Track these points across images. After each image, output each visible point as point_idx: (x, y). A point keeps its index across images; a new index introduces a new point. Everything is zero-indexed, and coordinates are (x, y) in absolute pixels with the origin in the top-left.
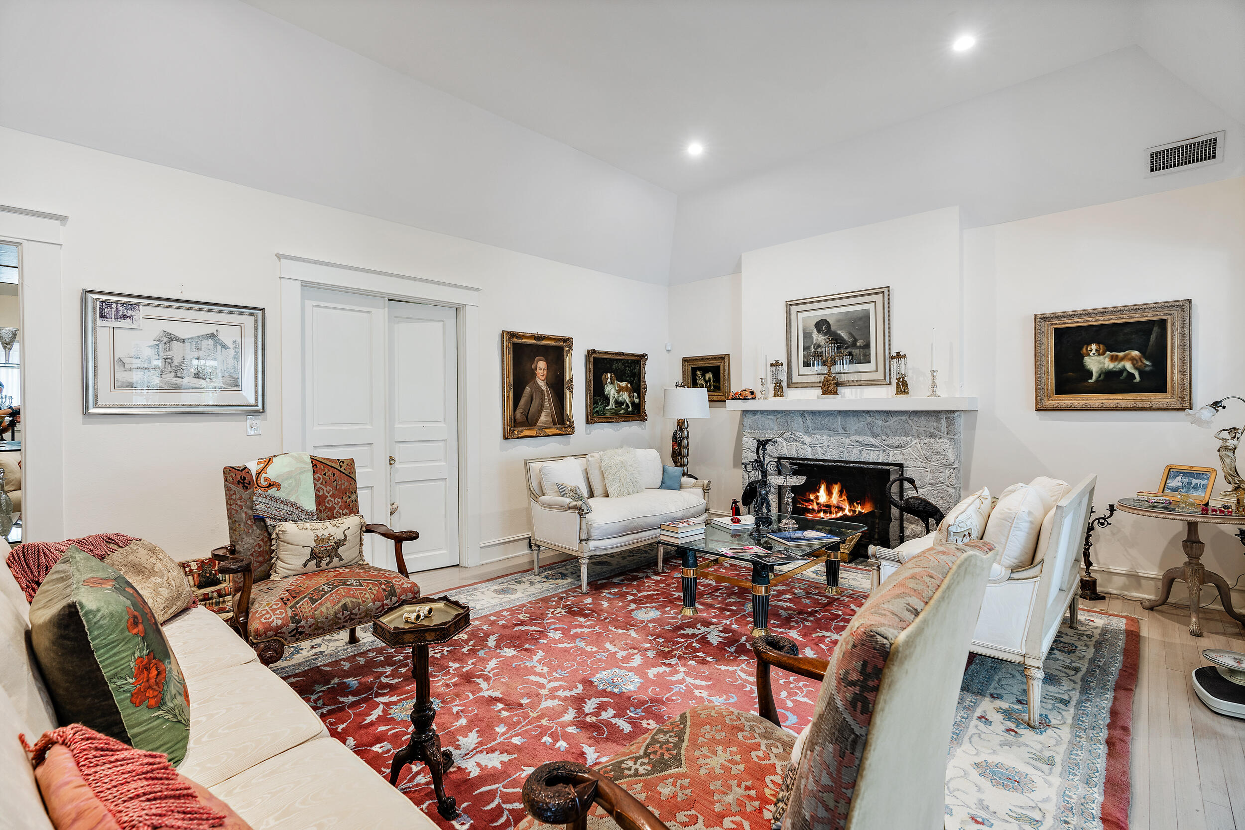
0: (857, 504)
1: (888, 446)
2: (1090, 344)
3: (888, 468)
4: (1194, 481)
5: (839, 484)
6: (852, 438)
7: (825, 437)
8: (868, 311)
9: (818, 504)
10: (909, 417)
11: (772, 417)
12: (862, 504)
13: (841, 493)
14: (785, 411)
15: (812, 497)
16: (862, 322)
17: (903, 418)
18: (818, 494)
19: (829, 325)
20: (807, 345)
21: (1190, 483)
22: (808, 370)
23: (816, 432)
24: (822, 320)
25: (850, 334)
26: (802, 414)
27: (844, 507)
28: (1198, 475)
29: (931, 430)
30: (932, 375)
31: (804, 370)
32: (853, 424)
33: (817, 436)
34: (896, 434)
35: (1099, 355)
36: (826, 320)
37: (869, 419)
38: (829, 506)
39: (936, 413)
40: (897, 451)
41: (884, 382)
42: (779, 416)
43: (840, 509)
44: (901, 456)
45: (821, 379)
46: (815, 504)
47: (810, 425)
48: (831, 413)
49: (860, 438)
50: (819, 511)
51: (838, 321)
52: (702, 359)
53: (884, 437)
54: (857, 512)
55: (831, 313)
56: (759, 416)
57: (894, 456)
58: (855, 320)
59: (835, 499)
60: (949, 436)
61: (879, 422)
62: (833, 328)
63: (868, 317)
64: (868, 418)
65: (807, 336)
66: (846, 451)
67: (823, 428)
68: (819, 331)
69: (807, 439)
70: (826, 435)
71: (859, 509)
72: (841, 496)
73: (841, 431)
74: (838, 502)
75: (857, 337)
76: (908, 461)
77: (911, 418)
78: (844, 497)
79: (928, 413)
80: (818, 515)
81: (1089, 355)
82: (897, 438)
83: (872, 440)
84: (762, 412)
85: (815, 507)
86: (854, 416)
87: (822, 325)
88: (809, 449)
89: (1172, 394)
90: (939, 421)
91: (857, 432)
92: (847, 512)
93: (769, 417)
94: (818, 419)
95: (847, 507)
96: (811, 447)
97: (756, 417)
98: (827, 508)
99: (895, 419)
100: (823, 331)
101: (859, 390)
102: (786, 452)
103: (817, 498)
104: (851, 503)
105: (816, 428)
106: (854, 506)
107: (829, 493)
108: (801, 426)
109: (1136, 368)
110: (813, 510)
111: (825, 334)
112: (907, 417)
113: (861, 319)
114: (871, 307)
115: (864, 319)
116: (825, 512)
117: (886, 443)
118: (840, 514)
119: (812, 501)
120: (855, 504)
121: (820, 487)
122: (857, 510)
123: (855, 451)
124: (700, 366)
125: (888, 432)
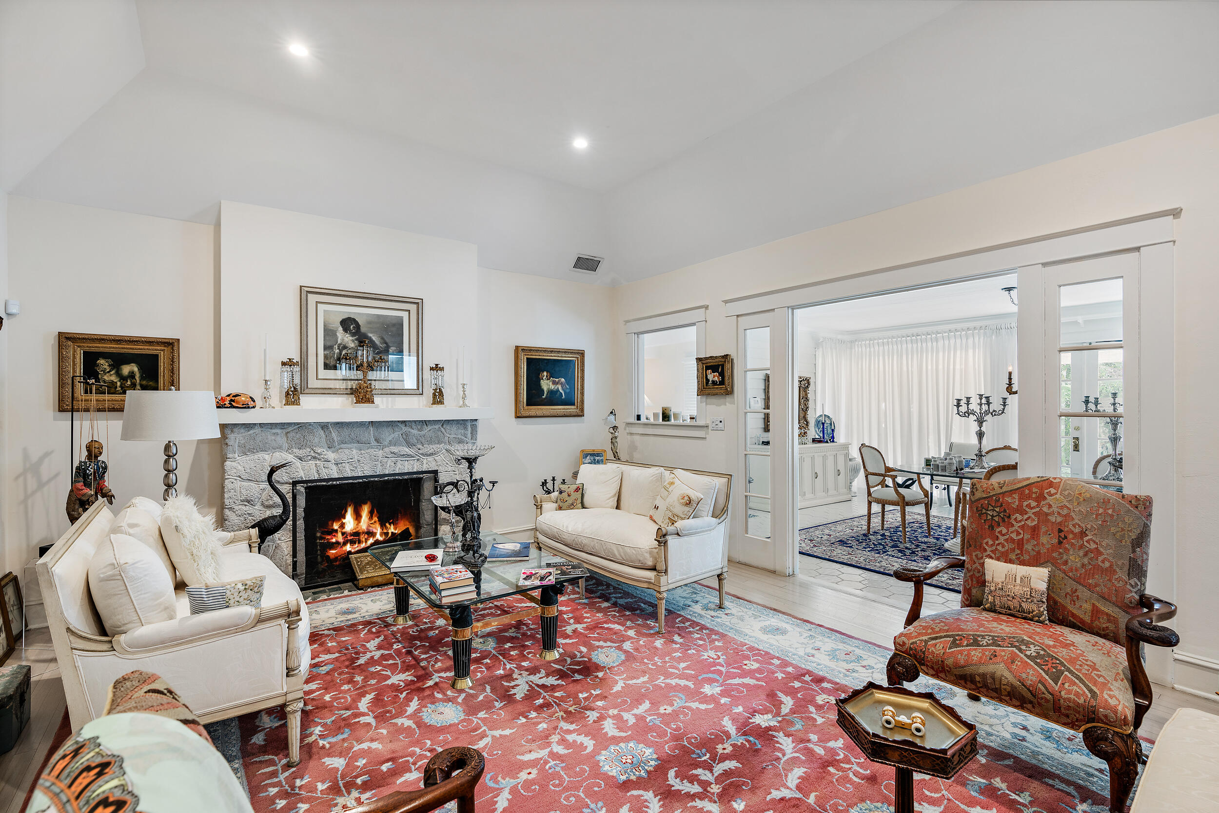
0: (390, 524)
1: (422, 454)
2: (543, 372)
3: (421, 476)
4: (597, 458)
5: (369, 503)
6: (387, 450)
7: (355, 451)
8: (401, 319)
9: (343, 534)
10: (442, 426)
11: (279, 431)
12: (395, 524)
13: (371, 513)
14: (298, 424)
15: (336, 526)
16: (394, 330)
17: (437, 427)
18: (344, 521)
19: (358, 326)
20: (329, 344)
21: (595, 460)
22: (331, 374)
23: (343, 446)
24: (349, 319)
25: (382, 338)
26: (324, 426)
27: (375, 531)
28: (598, 455)
29: (460, 436)
30: (463, 387)
31: (323, 373)
32: (388, 435)
33: (346, 451)
34: (430, 442)
35: (548, 379)
36: (354, 320)
37: (405, 429)
38: (357, 534)
39: (464, 421)
40: (430, 459)
41: (417, 392)
42: (290, 429)
43: (370, 534)
44: (434, 463)
45: (347, 385)
46: (340, 534)
47: (335, 439)
48: (362, 424)
49: (395, 449)
50: (345, 544)
51: (369, 323)
52: (102, 339)
53: (420, 446)
54: (390, 534)
55: (362, 312)
56: (257, 430)
57: (428, 464)
58: (388, 326)
59: (364, 524)
60: (472, 441)
61: (415, 432)
62: (363, 329)
63: (401, 325)
64: (403, 428)
65: (329, 333)
66: (380, 464)
67: (352, 441)
68: (346, 330)
69: (331, 455)
70: (356, 448)
71: (392, 529)
72: (371, 518)
73: (374, 443)
74: (369, 526)
75: (390, 345)
76: (440, 467)
77: (444, 426)
78: (375, 519)
79: (457, 422)
80: (344, 548)
81: (543, 379)
82: (431, 446)
83: (406, 450)
84: (261, 425)
85: (340, 538)
86: (388, 426)
87: (348, 324)
88: (334, 467)
89: (577, 406)
90: (465, 428)
91: (391, 443)
92: (379, 537)
93: (274, 431)
94: (346, 432)
95: (378, 530)
96: (337, 464)
97: (251, 432)
98: (354, 538)
99: (430, 427)
100: (350, 330)
101: (390, 399)
102: (302, 475)
103: (342, 526)
104: (383, 525)
105: (343, 442)
106: (386, 528)
107: (358, 516)
108: (323, 440)
109: (563, 390)
110: (338, 543)
111: (353, 335)
112: (440, 426)
113: (394, 325)
114: (405, 315)
115: (398, 326)
116: (352, 542)
117: (421, 452)
118: (371, 541)
119: (336, 531)
120: (387, 525)
121: (346, 511)
122: (390, 531)
123: (390, 462)
124: (107, 350)
125: (423, 441)
